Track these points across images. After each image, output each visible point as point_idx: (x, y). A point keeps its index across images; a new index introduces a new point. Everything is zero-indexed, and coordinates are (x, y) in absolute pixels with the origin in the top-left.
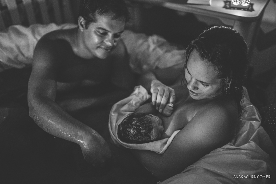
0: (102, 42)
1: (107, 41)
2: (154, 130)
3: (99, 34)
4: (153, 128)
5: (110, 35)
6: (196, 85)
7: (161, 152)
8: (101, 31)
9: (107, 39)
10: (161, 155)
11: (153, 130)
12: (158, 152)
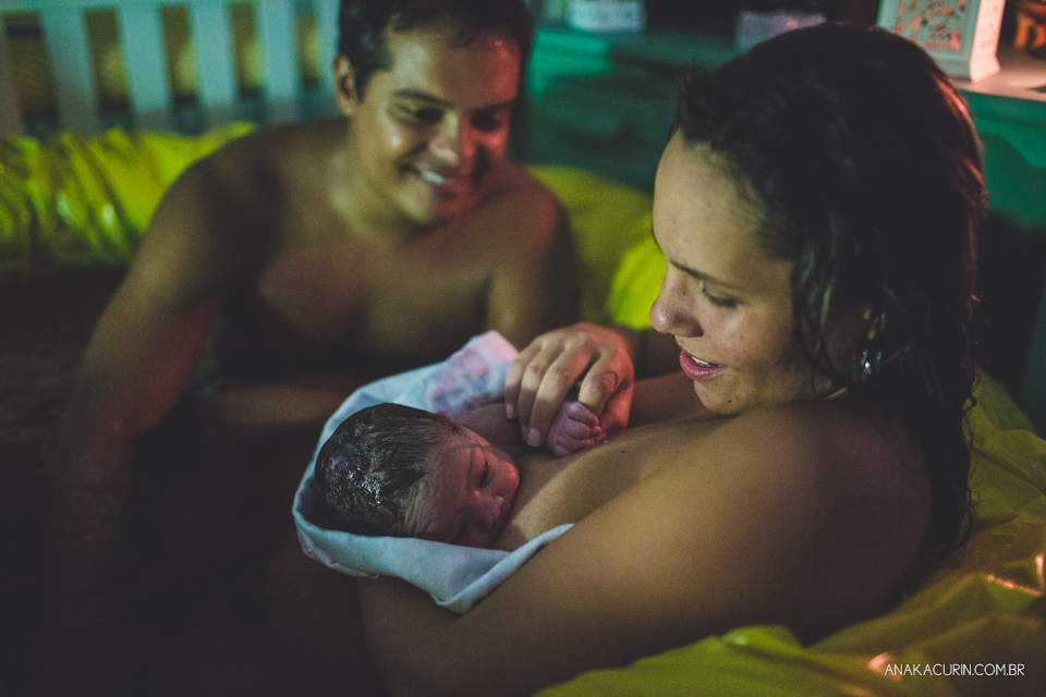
0: (418, 149)
1: (440, 146)
2: (426, 486)
3: (403, 115)
4: (421, 474)
5: (452, 121)
6: (683, 306)
7: (450, 600)
8: (413, 105)
9: (440, 140)
10: (451, 614)
11: (422, 486)
12: (441, 600)
